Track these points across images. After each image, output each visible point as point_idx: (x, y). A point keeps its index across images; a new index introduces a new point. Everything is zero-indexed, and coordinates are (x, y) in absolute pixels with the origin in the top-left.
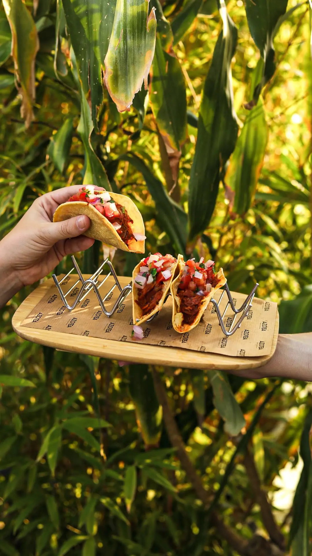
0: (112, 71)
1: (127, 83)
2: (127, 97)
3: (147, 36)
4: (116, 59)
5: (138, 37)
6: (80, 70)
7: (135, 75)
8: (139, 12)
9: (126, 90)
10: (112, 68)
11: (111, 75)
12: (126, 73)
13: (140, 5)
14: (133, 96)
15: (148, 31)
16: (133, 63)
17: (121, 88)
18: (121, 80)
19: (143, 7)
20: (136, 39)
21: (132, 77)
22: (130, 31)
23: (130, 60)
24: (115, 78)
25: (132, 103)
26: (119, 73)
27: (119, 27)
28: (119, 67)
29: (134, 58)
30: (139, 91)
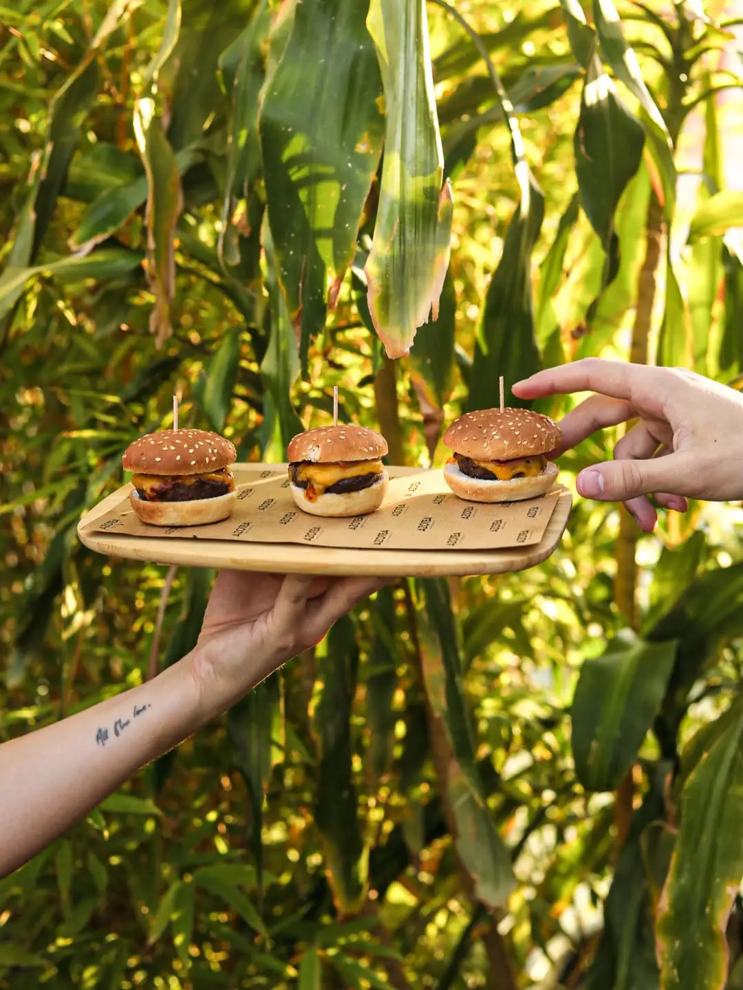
0: (380, 289)
1: (403, 310)
2: (403, 333)
3: (438, 229)
4: (387, 267)
5: (423, 230)
6: (282, 269)
7: (417, 294)
8: (427, 188)
9: (402, 321)
10: (380, 283)
11: (378, 295)
12: (402, 292)
13: (429, 177)
14: (414, 333)
15: (440, 219)
16: (415, 275)
17: (393, 316)
18: (394, 304)
19: (433, 180)
20: (421, 233)
21: (411, 298)
22: (410, 220)
23: (409, 270)
24: (385, 301)
25: (412, 344)
26: (392, 291)
27: (391, 212)
28: (391, 282)
29: (415, 267)
30: (423, 323)
